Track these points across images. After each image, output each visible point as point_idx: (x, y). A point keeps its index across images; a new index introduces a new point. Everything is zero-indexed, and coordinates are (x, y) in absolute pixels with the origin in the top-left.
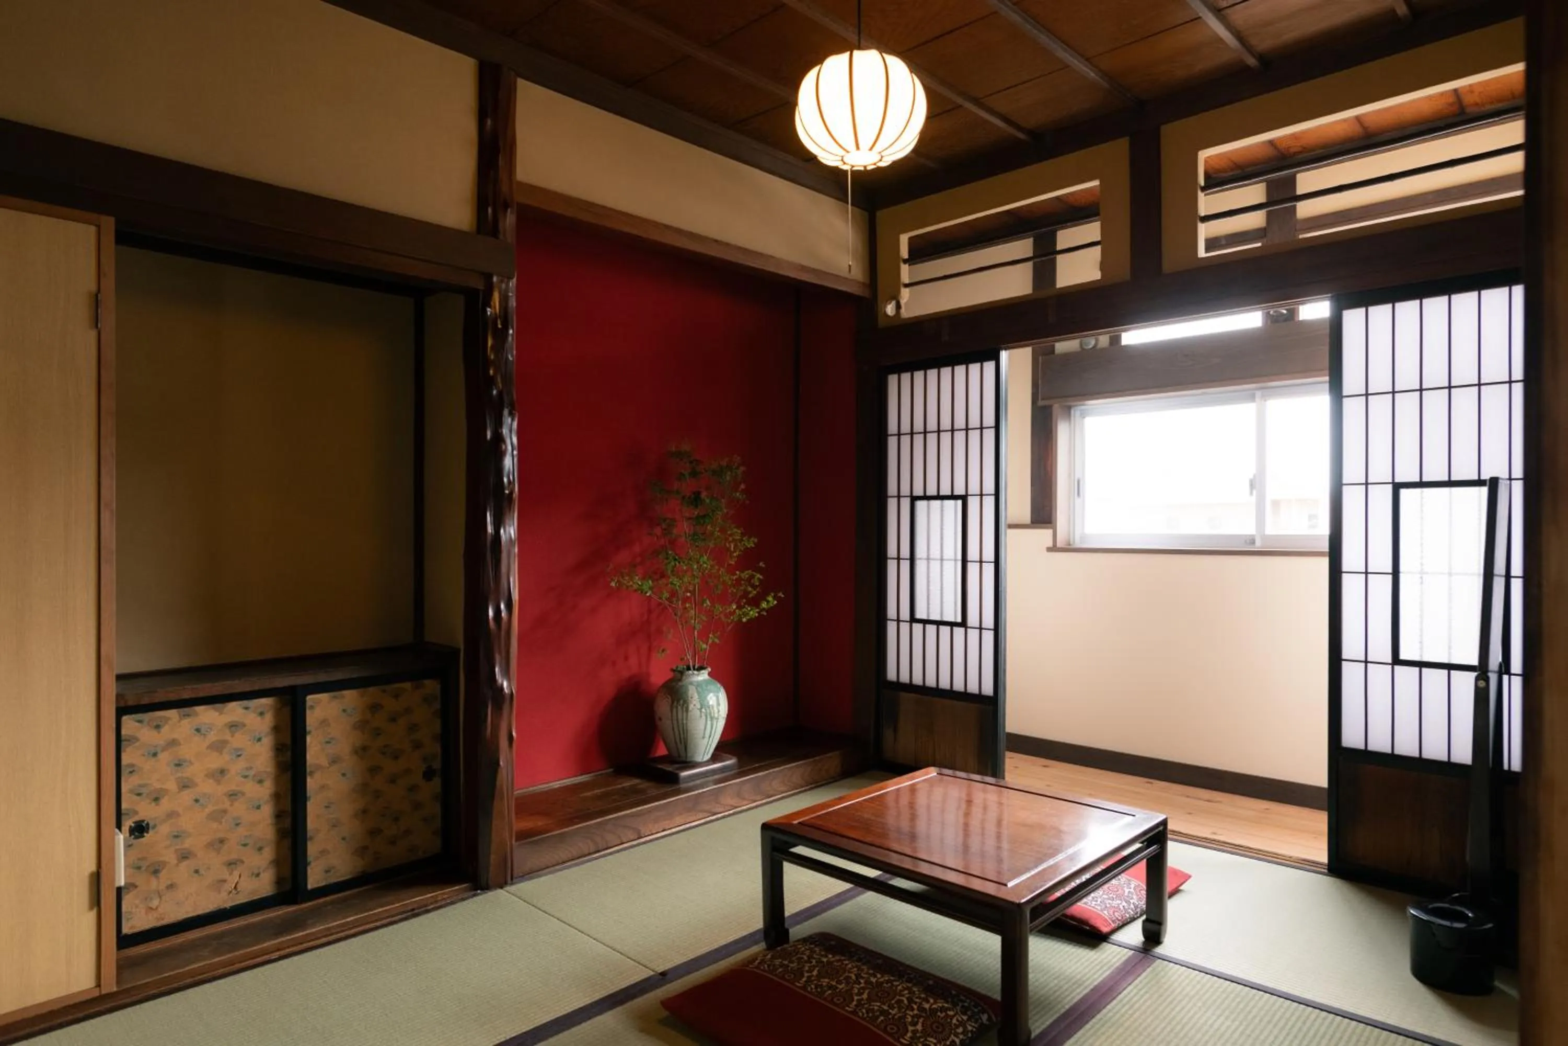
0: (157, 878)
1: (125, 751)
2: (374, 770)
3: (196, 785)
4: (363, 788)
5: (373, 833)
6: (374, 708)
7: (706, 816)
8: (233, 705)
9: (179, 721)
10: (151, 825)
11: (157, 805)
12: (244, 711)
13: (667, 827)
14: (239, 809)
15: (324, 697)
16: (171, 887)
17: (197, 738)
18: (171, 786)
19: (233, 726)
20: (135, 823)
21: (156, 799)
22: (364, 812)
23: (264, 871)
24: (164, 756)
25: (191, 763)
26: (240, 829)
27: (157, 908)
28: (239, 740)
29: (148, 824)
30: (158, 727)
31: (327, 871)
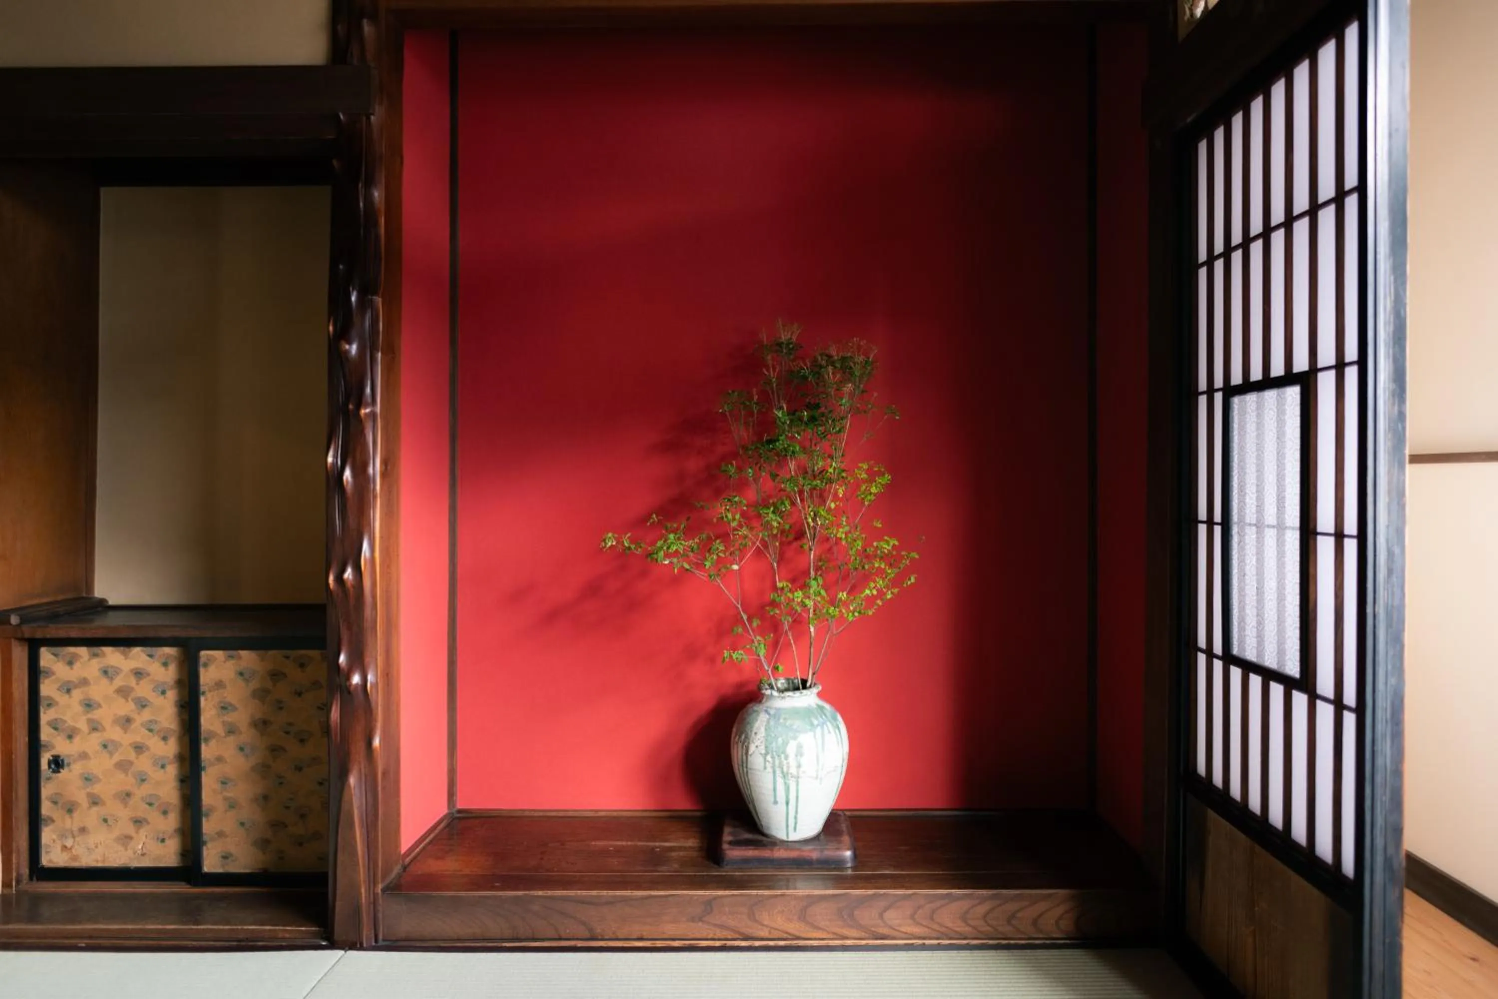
0: (71, 817)
1: (43, 683)
2: (275, 750)
3: (104, 729)
4: (263, 770)
5: (276, 825)
6: (276, 675)
7: (730, 937)
8: (137, 650)
9: (89, 660)
10: (66, 762)
11: (71, 742)
12: (148, 658)
13: (645, 935)
14: (144, 764)
15: (218, 654)
16: (83, 830)
17: (105, 681)
18: (83, 725)
19: (139, 674)
20: (53, 756)
21: (70, 737)
22: (266, 798)
23: (170, 838)
24: (77, 694)
25: (99, 706)
26: (146, 786)
27: (71, 849)
28: (144, 690)
29: (63, 761)
30: (70, 663)
31: (225, 857)
